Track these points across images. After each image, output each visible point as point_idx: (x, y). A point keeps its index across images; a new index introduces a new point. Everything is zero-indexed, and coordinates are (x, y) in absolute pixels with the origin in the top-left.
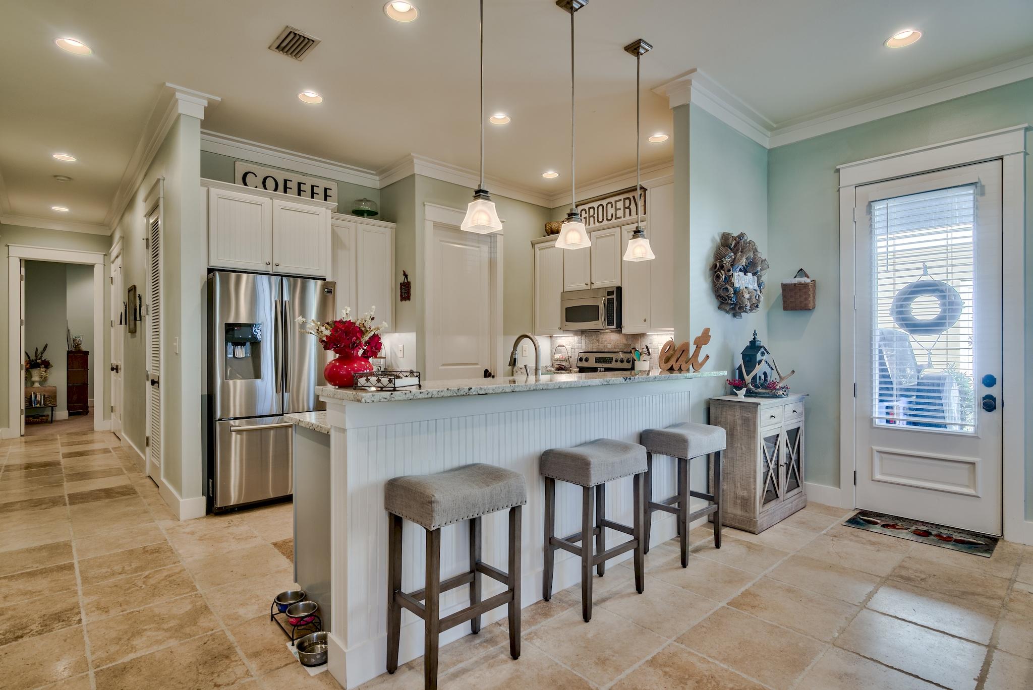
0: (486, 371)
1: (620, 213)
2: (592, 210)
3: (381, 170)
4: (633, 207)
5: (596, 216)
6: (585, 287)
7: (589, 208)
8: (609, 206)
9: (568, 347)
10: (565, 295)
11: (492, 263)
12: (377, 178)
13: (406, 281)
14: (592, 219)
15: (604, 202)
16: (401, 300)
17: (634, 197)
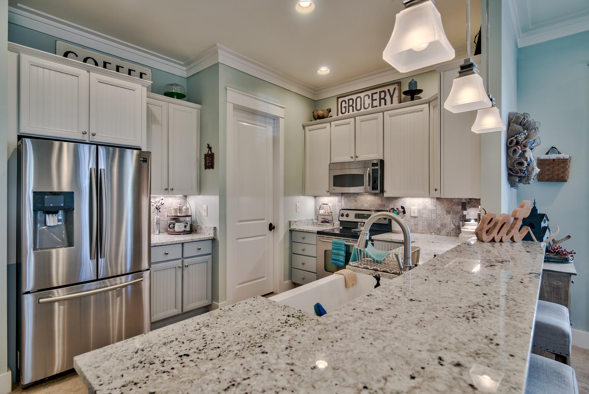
0: (271, 225)
1: (376, 103)
2: (351, 101)
3: (187, 61)
4: (388, 98)
5: (354, 105)
6: (350, 160)
7: (349, 100)
8: (367, 97)
9: (331, 205)
10: (332, 165)
11: (275, 140)
12: (185, 68)
13: (210, 152)
14: (351, 108)
15: (362, 95)
16: (206, 168)
17: (389, 90)
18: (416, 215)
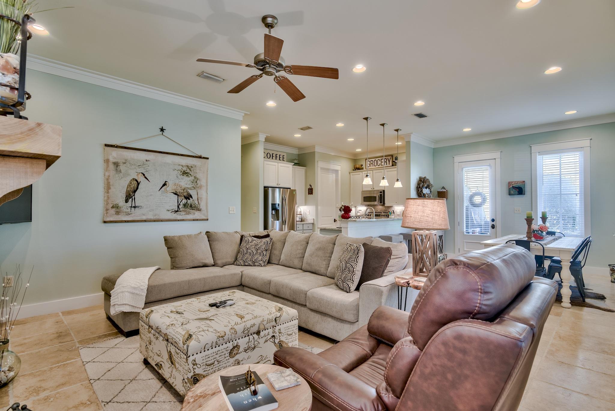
0: (335, 219)
1: (383, 164)
2: (372, 161)
3: (300, 148)
4: (388, 162)
5: (373, 163)
6: (371, 190)
7: (371, 161)
8: (379, 160)
9: (363, 211)
10: (363, 192)
11: (337, 180)
12: (297, 150)
13: (311, 188)
14: (372, 165)
15: (377, 159)
16: (309, 194)
17: (388, 158)
18: (399, 214)
